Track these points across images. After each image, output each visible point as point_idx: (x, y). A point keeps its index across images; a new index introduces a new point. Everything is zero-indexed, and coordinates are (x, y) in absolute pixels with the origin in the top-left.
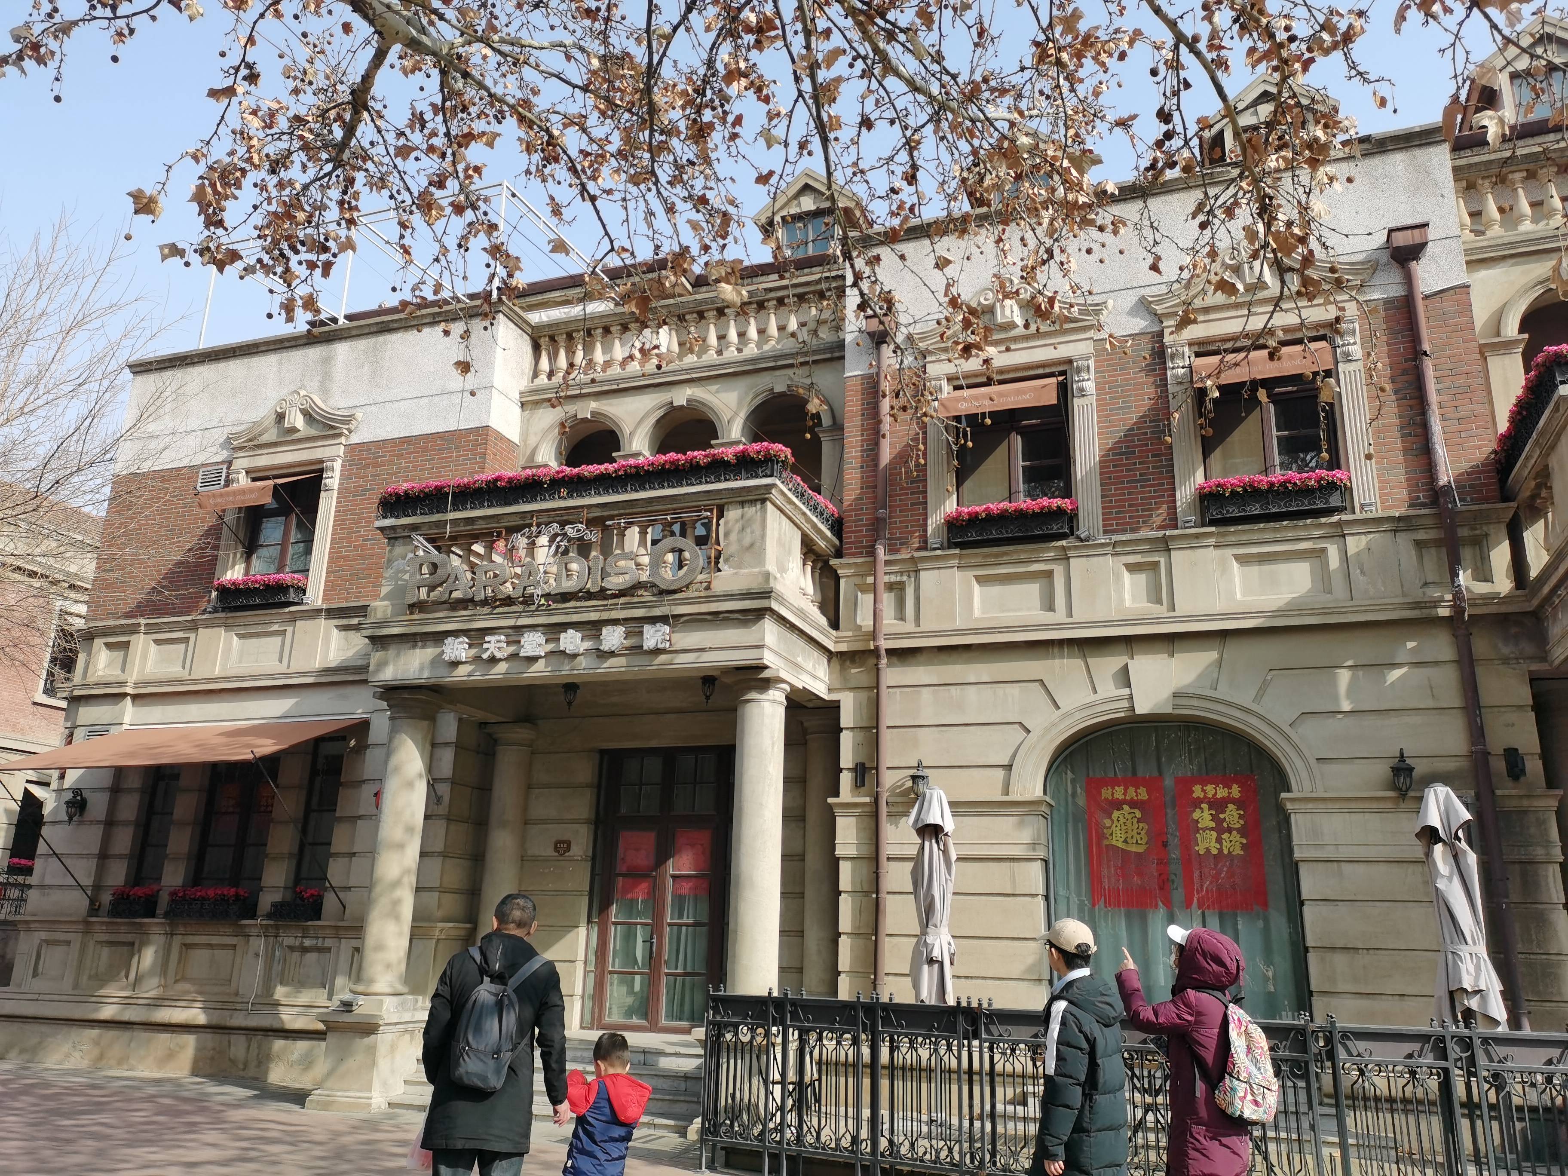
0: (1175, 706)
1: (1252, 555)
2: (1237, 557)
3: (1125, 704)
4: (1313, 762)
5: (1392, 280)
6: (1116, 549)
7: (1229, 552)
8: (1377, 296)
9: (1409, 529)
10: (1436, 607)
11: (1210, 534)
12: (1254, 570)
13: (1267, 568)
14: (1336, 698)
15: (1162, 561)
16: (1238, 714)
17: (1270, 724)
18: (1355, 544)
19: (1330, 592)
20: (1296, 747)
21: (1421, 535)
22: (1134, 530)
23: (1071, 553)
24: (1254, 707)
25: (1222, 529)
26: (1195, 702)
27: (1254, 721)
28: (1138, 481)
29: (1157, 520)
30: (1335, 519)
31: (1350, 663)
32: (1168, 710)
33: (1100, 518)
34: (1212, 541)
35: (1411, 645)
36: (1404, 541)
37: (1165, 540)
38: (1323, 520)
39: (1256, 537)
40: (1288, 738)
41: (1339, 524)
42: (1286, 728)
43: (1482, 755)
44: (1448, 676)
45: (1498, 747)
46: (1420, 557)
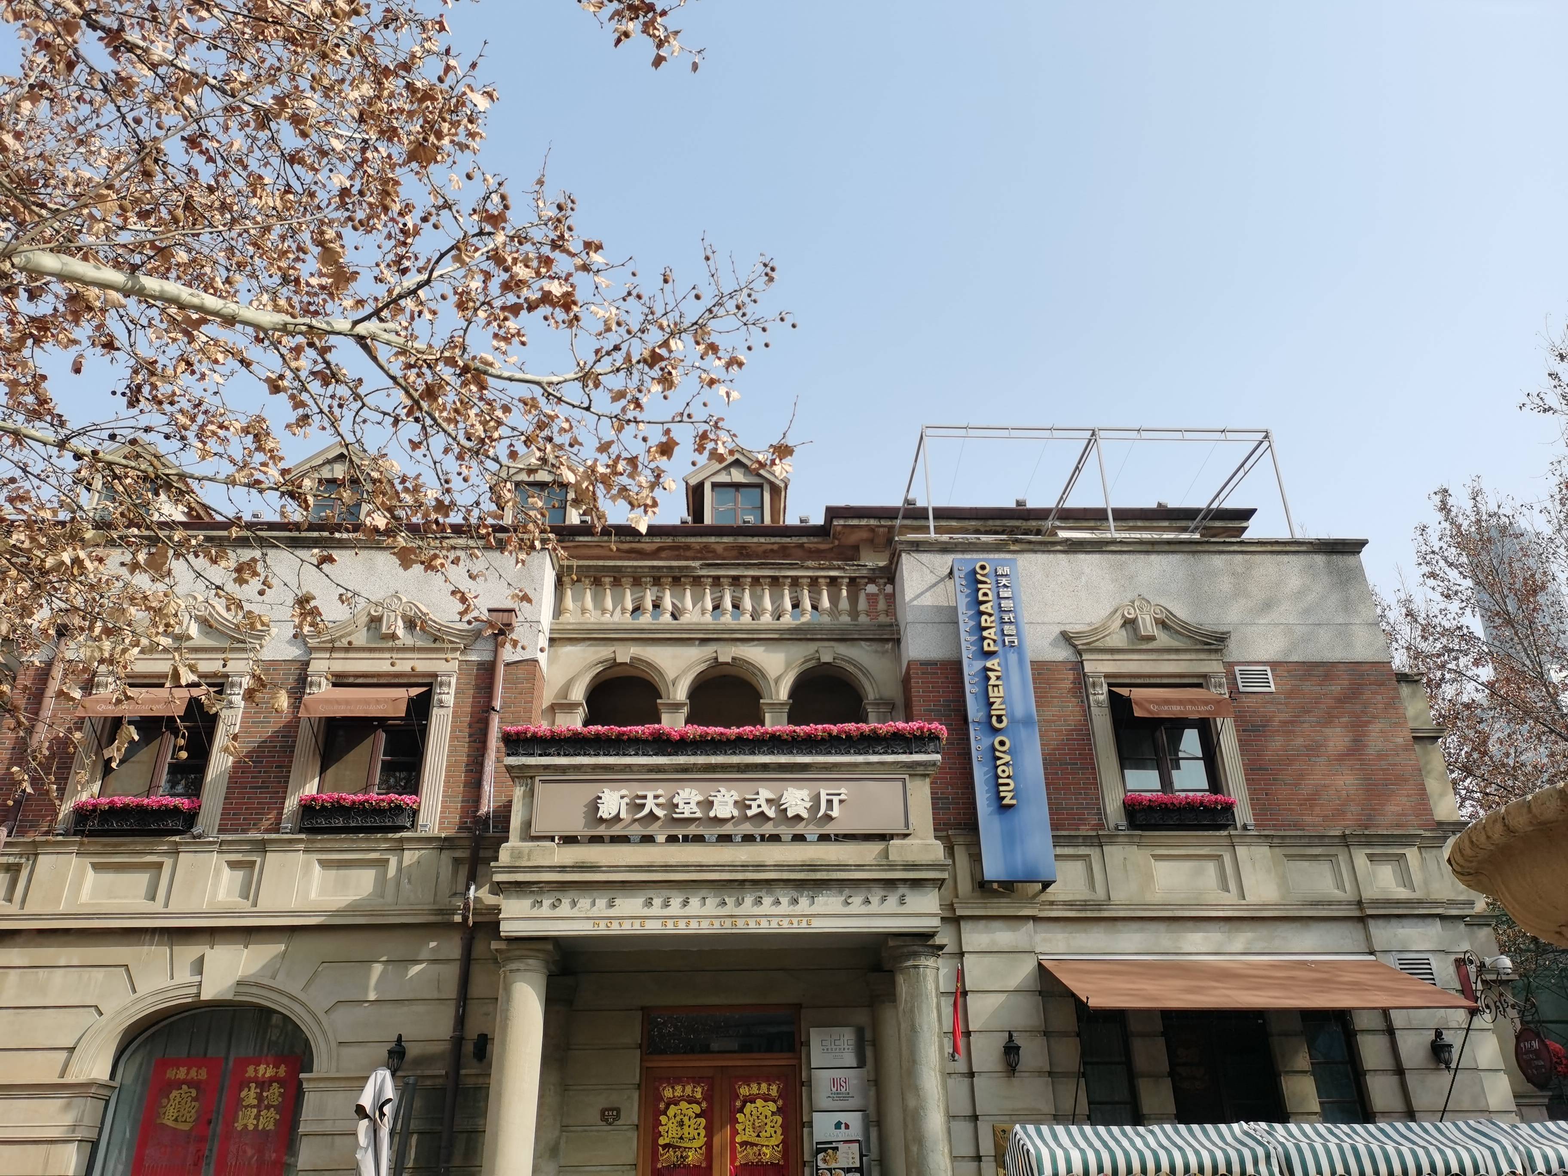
0: (237, 993)
1: (332, 861)
2: (320, 861)
3: (194, 990)
4: (334, 1045)
5: (487, 647)
6: (222, 847)
7: (316, 856)
8: (474, 658)
9: (452, 848)
10: (454, 914)
11: (300, 841)
12: (333, 873)
13: (342, 872)
14: (366, 989)
15: (259, 860)
16: (285, 1001)
17: (309, 1011)
18: (410, 857)
19: (383, 897)
20: (324, 1033)
21: (459, 854)
22: (244, 831)
23: (181, 848)
24: (302, 996)
25: (312, 837)
26: (254, 990)
27: (297, 1008)
28: (260, 788)
29: (265, 824)
30: (398, 835)
31: (384, 959)
32: (229, 997)
33: (219, 817)
34: (302, 846)
35: (433, 944)
36: (446, 857)
37: (264, 842)
38: (390, 835)
39: (337, 845)
40: (319, 1023)
41: (401, 840)
42: (321, 1015)
43: (458, 1041)
44: (452, 972)
45: (472, 1032)
46: (455, 872)
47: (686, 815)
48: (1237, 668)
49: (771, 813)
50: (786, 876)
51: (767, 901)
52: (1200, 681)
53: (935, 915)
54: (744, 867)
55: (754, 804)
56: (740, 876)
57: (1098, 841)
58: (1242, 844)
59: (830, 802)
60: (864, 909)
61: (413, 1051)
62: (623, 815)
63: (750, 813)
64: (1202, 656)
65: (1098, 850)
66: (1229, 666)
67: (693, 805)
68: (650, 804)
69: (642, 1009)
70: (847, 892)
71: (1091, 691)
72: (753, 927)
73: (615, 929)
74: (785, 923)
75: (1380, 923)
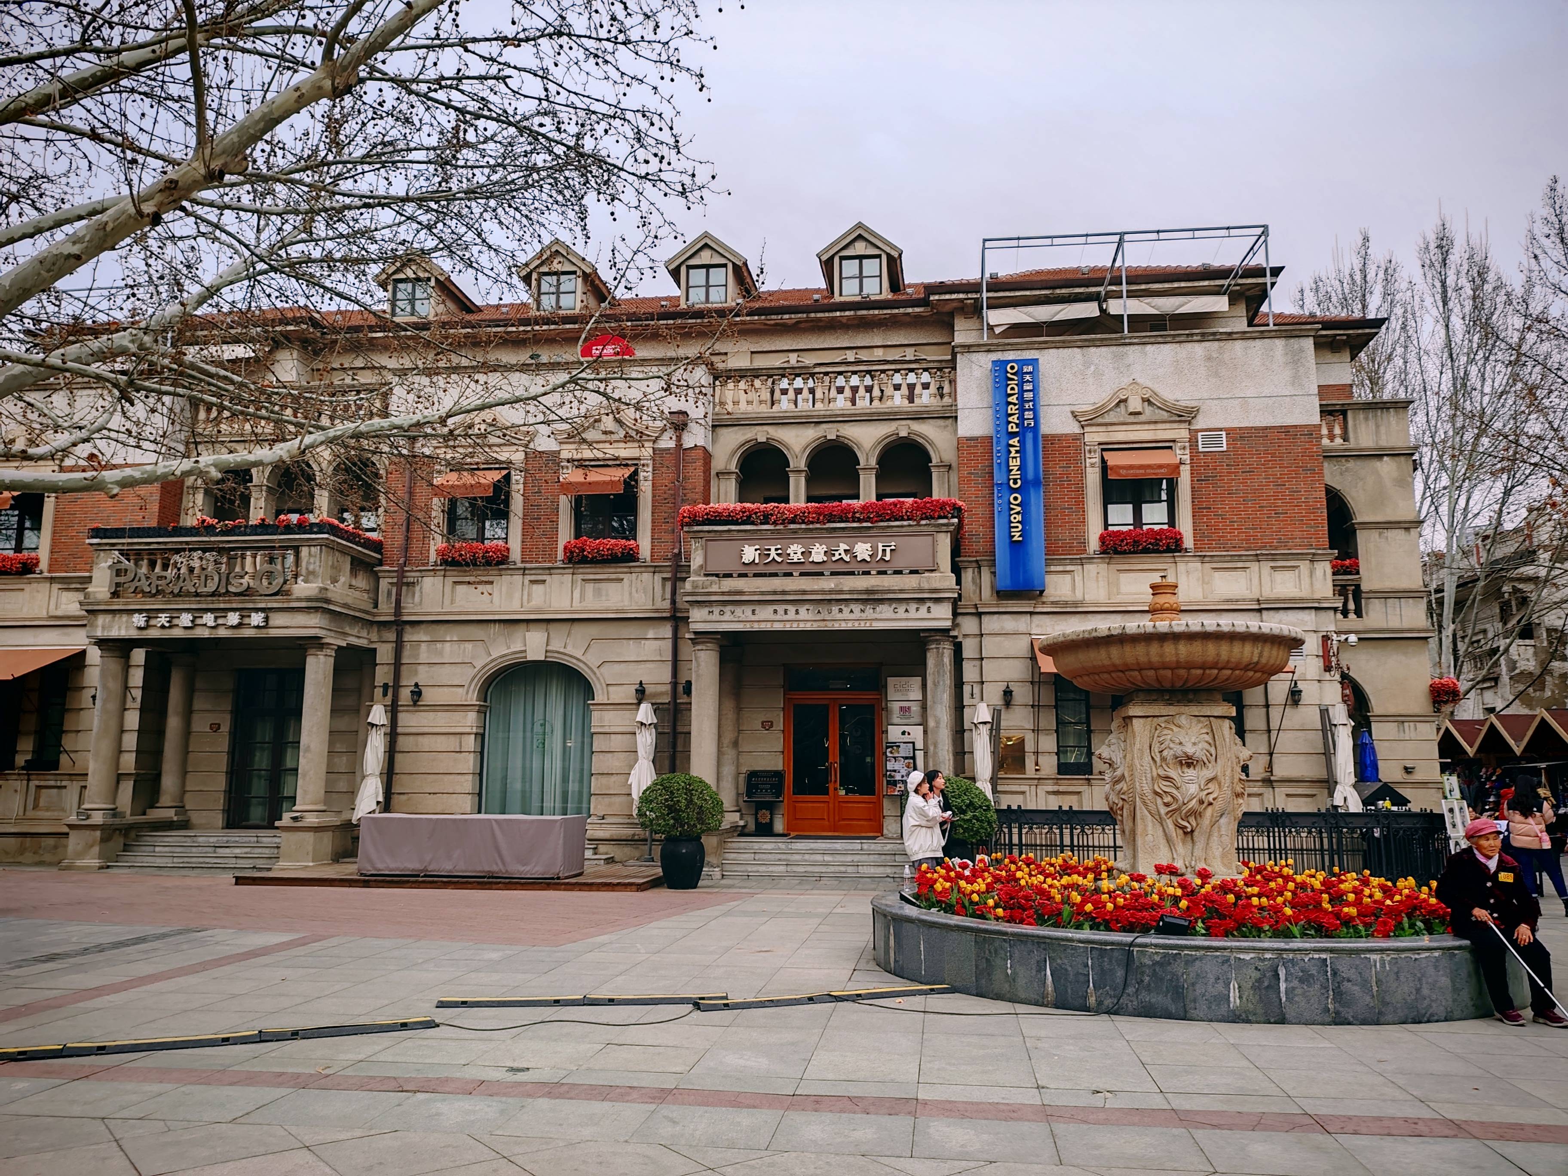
0: (544, 657)
1: (591, 580)
2: (583, 580)
3: (523, 654)
4: (604, 685)
6: (527, 571)
7: (580, 578)
8: (663, 446)
9: (660, 573)
10: (665, 612)
11: (570, 569)
12: (591, 586)
13: (597, 585)
15: (548, 580)
16: (574, 661)
17: (589, 667)
18: (636, 579)
19: (623, 600)
20: (598, 679)
21: (665, 577)
22: (537, 562)
23: (503, 573)
24: (583, 658)
25: (574, 566)
26: (556, 655)
27: (581, 665)
29: (547, 558)
30: (630, 564)
31: (627, 637)
33: (520, 554)
34: (571, 571)
35: (656, 629)
36: (657, 578)
37: (550, 568)
40: (595, 674)
41: (632, 567)
42: (595, 670)
43: (675, 684)
44: (668, 645)
45: (682, 680)
46: (664, 586)
47: (796, 560)
48: (1200, 434)
49: (847, 559)
50: (855, 597)
51: (846, 610)
52: (1167, 446)
53: (947, 619)
54: (831, 592)
55: (837, 553)
56: (828, 597)
57: (1081, 562)
58: (1183, 562)
59: (884, 551)
60: (905, 615)
61: (649, 689)
62: (757, 561)
63: (834, 559)
64: (1175, 425)
65: (1080, 567)
66: (1193, 433)
67: (799, 554)
68: (773, 553)
69: (784, 665)
70: (894, 606)
71: (1088, 455)
72: (837, 626)
73: (756, 627)
74: (856, 624)
75: (1272, 613)
